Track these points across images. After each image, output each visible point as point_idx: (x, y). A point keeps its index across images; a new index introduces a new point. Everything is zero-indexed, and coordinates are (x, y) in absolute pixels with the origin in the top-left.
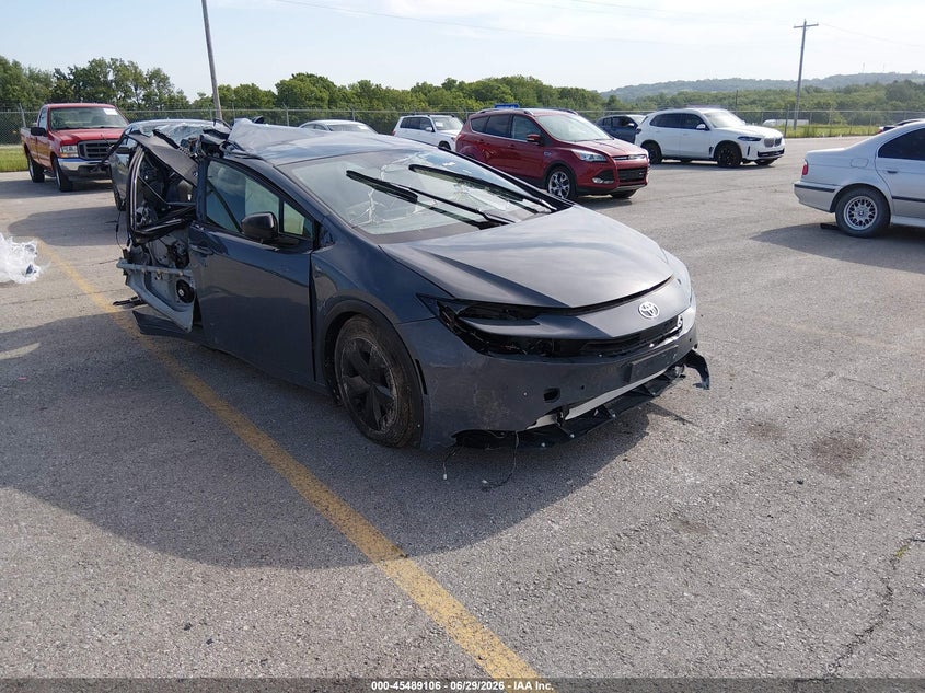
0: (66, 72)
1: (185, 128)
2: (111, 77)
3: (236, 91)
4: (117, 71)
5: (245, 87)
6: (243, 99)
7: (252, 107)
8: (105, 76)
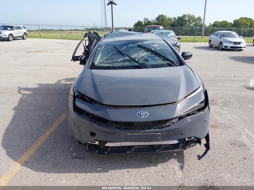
0: (176, 18)
1: (162, 32)
2: (187, 19)
3: (220, 23)
4: (189, 17)
5: (224, 22)
6: (222, 25)
7: (224, 27)
8: (185, 19)
